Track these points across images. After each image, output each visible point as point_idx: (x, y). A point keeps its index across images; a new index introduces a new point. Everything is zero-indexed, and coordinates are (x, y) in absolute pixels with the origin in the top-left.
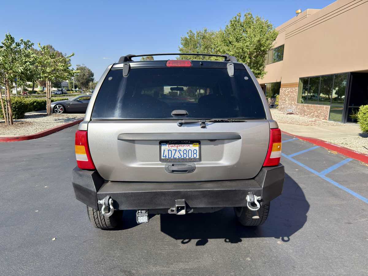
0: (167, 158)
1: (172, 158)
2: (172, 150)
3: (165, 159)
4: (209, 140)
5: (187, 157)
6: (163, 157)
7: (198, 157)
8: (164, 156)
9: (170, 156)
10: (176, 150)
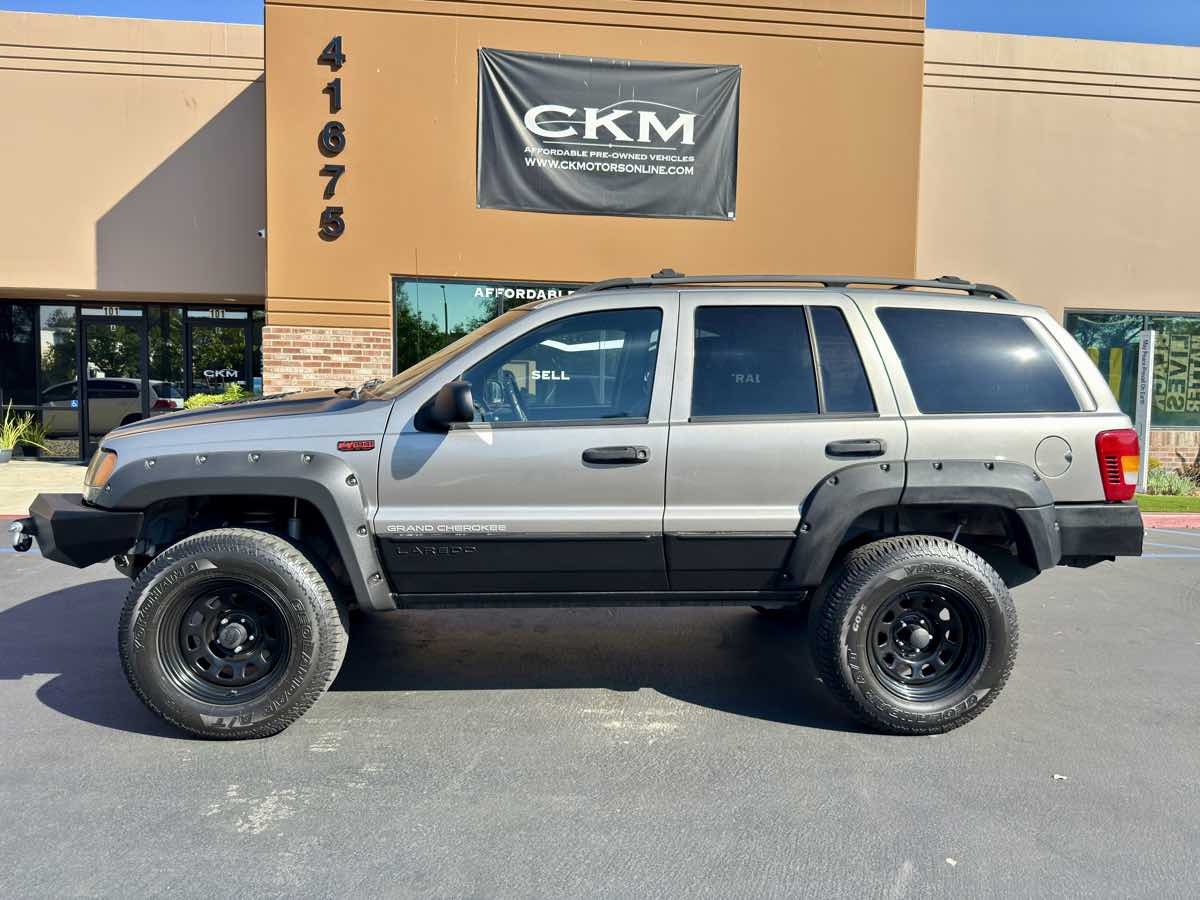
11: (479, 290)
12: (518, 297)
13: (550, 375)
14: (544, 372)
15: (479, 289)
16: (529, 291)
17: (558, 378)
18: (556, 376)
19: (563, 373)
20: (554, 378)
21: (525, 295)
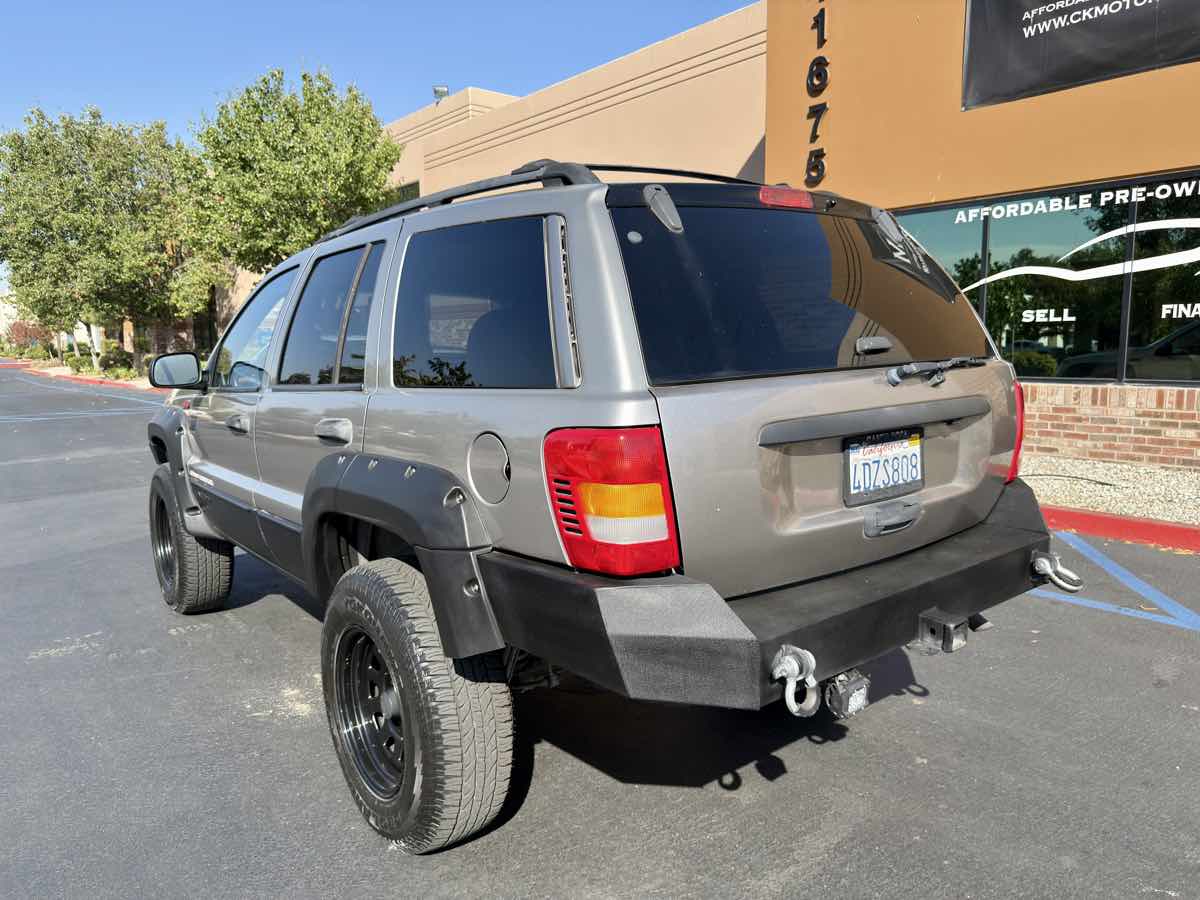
0: (862, 489)
1: (872, 488)
2: (870, 463)
3: (859, 493)
4: (945, 421)
5: (901, 482)
6: (855, 488)
7: (919, 477)
8: (857, 485)
9: (867, 485)
10: (878, 462)
11: (961, 216)
12: (1008, 215)
13: (1048, 315)
14: (1038, 311)
15: (961, 213)
16: (1024, 205)
17: (1059, 319)
18: (1055, 316)
19: (1066, 311)
20: (1053, 319)
21: (1019, 212)
